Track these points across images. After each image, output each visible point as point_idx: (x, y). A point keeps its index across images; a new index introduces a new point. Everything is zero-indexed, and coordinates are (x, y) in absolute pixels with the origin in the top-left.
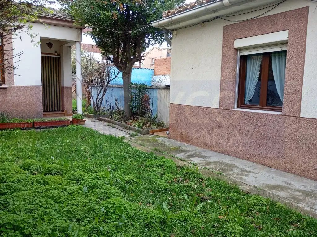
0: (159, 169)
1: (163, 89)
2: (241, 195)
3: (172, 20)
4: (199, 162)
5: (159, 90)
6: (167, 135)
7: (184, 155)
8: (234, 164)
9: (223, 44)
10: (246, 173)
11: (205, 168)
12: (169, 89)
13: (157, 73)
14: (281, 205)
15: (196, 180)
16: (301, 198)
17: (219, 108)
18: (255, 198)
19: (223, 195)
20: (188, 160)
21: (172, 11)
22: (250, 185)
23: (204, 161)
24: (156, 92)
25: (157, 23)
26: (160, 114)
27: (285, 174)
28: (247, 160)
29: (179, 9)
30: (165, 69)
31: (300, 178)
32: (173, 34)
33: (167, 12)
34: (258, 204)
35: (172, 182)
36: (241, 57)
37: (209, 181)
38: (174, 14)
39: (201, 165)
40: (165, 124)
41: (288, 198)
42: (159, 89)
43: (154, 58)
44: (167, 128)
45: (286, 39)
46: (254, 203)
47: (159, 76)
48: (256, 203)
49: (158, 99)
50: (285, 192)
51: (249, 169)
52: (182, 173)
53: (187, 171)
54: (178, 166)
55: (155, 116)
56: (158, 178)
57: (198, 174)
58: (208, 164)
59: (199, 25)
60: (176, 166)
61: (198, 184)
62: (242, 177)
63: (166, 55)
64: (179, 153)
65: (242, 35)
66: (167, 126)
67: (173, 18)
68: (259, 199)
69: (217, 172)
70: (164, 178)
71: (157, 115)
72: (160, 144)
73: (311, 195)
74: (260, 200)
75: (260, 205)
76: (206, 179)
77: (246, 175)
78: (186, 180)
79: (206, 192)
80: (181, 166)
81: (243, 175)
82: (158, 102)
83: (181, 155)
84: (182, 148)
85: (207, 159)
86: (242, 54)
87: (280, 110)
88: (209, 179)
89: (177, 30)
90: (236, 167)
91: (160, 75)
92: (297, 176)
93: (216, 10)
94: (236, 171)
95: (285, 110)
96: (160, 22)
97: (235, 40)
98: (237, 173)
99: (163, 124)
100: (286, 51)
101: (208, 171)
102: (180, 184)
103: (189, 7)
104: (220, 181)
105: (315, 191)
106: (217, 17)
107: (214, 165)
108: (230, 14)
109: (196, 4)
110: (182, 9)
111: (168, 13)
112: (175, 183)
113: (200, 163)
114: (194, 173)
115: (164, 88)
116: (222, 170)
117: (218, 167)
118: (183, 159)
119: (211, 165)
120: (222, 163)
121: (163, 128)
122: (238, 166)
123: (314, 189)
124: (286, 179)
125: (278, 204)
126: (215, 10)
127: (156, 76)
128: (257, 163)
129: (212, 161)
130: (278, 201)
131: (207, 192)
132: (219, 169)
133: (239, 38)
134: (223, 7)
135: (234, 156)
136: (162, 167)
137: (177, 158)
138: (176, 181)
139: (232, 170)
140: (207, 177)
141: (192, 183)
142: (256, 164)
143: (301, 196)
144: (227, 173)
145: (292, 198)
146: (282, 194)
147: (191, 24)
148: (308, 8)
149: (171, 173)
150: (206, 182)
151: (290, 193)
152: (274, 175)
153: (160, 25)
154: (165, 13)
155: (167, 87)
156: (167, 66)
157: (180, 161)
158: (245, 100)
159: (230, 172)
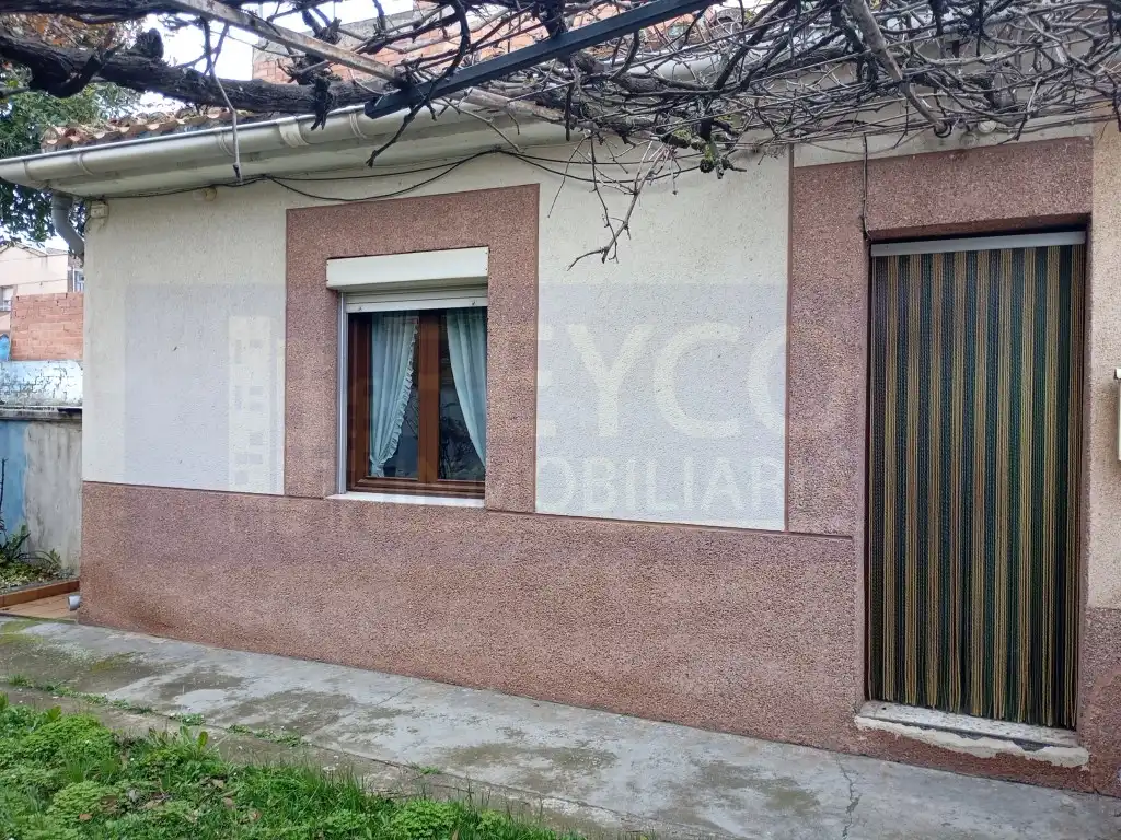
0: (35, 767)
1: (50, 421)
2: (366, 812)
3: (89, 166)
4: (209, 707)
5: (32, 427)
6: (73, 609)
7: (148, 687)
8: (343, 692)
9: (288, 269)
10: (383, 721)
11: (233, 727)
12: (79, 422)
13: (25, 348)
14: (493, 818)
15: (197, 785)
16: (551, 775)
17: (282, 494)
18: (414, 811)
19: (306, 826)
20: (166, 708)
21: (84, 128)
22: (397, 765)
23: (229, 699)
24: (21, 433)
25: (22, 165)
26: (40, 523)
27: (502, 700)
28: (389, 671)
29: (114, 127)
30: (59, 335)
31: (546, 706)
32: (93, 214)
33: (61, 131)
34: (423, 831)
35: (95, 815)
36: (352, 317)
37: (250, 783)
38: (94, 141)
39: (218, 717)
40: (64, 565)
41: (515, 784)
42: (32, 419)
43: (11, 287)
44: (72, 579)
45: (484, 273)
46: (410, 830)
47: (32, 364)
48: (417, 830)
49: (27, 461)
50: (505, 765)
51: (393, 704)
52: (141, 768)
53: (159, 758)
54: (121, 740)
55: (17, 532)
56: (28, 811)
57: (205, 758)
58: (247, 708)
59: (194, 193)
60: (113, 742)
61: (205, 800)
62: (370, 736)
63: (65, 277)
64: (127, 684)
65: (350, 248)
66: (73, 570)
67: (88, 157)
68: (428, 811)
69: (280, 735)
70: (58, 806)
71: (24, 528)
72: (39, 653)
73: (578, 761)
74: (428, 817)
75: (430, 832)
76: (239, 774)
77: (384, 730)
78: (155, 794)
79: (239, 829)
80: (134, 736)
81: (373, 730)
82: (30, 473)
83: (133, 692)
84: (142, 657)
85: (242, 689)
86: (354, 309)
87: (480, 494)
88: (250, 771)
89: (110, 202)
90: (348, 702)
91: (39, 359)
92: (536, 702)
93: (257, 153)
94: (348, 718)
95: (494, 495)
96: (33, 165)
97: (328, 262)
98: (351, 728)
99: (54, 565)
100: (484, 309)
101: (247, 739)
102: (132, 817)
103: (153, 127)
104: (291, 774)
105: (587, 743)
106: (263, 176)
107: (270, 710)
108: (306, 173)
109: (181, 121)
110: (124, 130)
111: (68, 134)
112: (108, 818)
113: (217, 712)
114: (190, 757)
115: (57, 417)
116: (302, 725)
117: (286, 717)
118: (144, 707)
119: (257, 711)
120: (298, 696)
121: (50, 580)
122: (355, 696)
123: (584, 738)
124: (505, 720)
125: (488, 817)
126: (252, 153)
127: (19, 365)
128: (418, 675)
129: (260, 695)
130: (484, 804)
131: (245, 827)
132: (287, 721)
133: (342, 255)
134: (281, 146)
135: (343, 663)
136: (48, 756)
137: (119, 705)
138: (113, 809)
139: (335, 718)
140: (242, 766)
141: (183, 804)
142: (417, 680)
143: (551, 769)
144: (319, 732)
145: (527, 783)
146: (496, 774)
147: (167, 188)
148: (536, 187)
149: (89, 777)
150: (240, 785)
151: (521, 765)
152: (472, 712)
153: (30, 175)
154: (56, 133)
155: (70, 416)
156: (71, 325)
157: (134, 718)
158: (370, 463)
159: (329, 729)
